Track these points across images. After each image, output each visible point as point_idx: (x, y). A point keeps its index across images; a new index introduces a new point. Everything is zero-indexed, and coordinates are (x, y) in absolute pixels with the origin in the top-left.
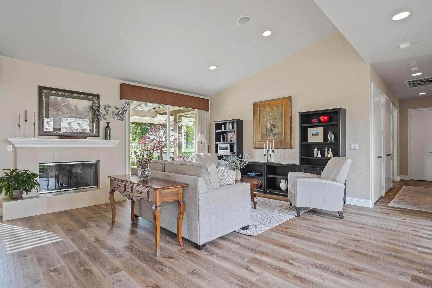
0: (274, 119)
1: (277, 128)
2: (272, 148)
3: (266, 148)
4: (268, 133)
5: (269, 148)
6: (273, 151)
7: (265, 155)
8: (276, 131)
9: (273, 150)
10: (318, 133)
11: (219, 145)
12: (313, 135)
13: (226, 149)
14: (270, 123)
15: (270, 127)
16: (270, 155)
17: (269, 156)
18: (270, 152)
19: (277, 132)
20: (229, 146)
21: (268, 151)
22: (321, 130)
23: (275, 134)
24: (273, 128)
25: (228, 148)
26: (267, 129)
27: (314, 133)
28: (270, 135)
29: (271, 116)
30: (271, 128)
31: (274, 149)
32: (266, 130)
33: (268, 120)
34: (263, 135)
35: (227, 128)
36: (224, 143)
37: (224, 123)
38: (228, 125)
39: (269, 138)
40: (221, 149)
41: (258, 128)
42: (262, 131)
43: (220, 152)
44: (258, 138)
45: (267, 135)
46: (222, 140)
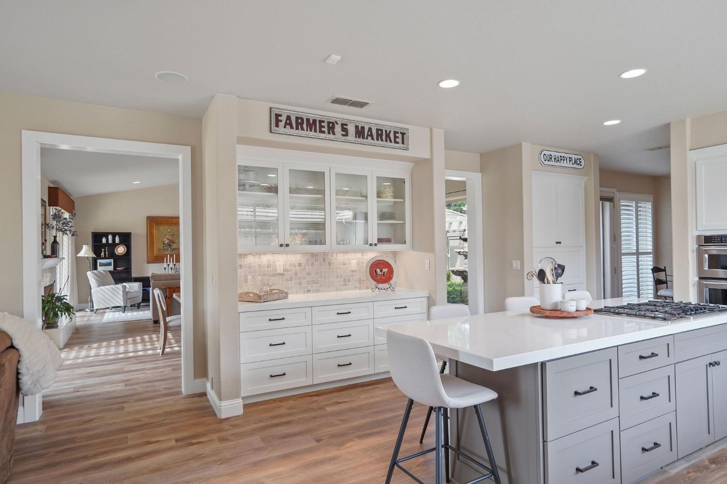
0: (173, 235)
1: (176, 244)
2: (173, 262)
3: (167, 262)
4: (165, 248)
5: (170, 262)
6: (175, 265)
7: (165, 268)
9: (175, 263)
11: (99, 261)
13: (109, 264)
14: (168, 239)
15: (168, 242)
16: (171, 268)
17: (170, 269)
18: (171, 265)
19: (176, 247)
20: (112, 261)
21: (168, 265)
23: (174, 249)
24: (171, 243)
25: (111, 263)
26: (164, 244)
28: (167, 250)
29: (169, 232)
33: (166, 235)
34: (159, 250)
35: (110, 241)
36: (105, 258)
37: (106, 235)
38: (110, 237)
39: (166, 253)
40: (101, 265)
41: (154, 243)
42: (158, 245)
43: (100, 268)
44: (153, 253)
45: (164, 250)
46: (103, 254)
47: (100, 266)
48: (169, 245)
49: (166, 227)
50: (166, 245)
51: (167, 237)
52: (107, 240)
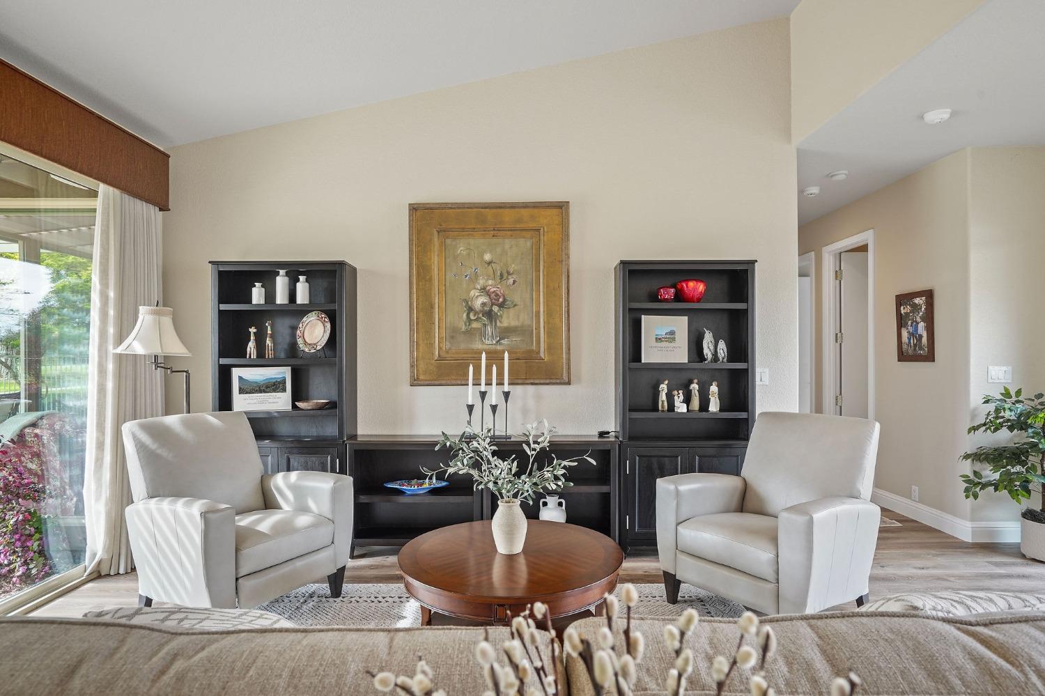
0: (502, 276)
1: (512, 311)
2: (500, 383)
3: (477, 383)
4: (475, 325)
5: (489, 384)
6: (507, 395)
7: (471, 408)
8: (508, 319)
9: (506, 388)
10: (672, 333)
11: (236, 373)
12: (658, 340)
13: (275, 386)
14: (484, 290)
15: (484, 304)
16: (494, 408)
17: (488, 410)
18: (494, 395)
19: (514, 323)
20: (285, 373)
21: (483, 395)
22: (680, 324)
23: (505, 333)
24: (495, 309)
25: (284, 382)
26: (470, 309)
27: (662, 332)
28: (483, 334)
29: (489, 263)
30: (487, 309)
31: (509, 384)
32: (468, 315)
33: (476, 276)
34: (453, 333)
35: (281, 298)
36: (262, 360)
37: (265, 273)
38: (281, 282)
39: (478, 345)
40: (249, 388)
41: (432, 307)
42: (450, 316)
43: (241, 403)
44: (431, 345)
45: (470, 333)
46: (251, 346)
47: (242, 391)
48: (490, 315)
49: (477, 242)
50: (476, 313)
51: (481, 282)
52: (270, 296)
